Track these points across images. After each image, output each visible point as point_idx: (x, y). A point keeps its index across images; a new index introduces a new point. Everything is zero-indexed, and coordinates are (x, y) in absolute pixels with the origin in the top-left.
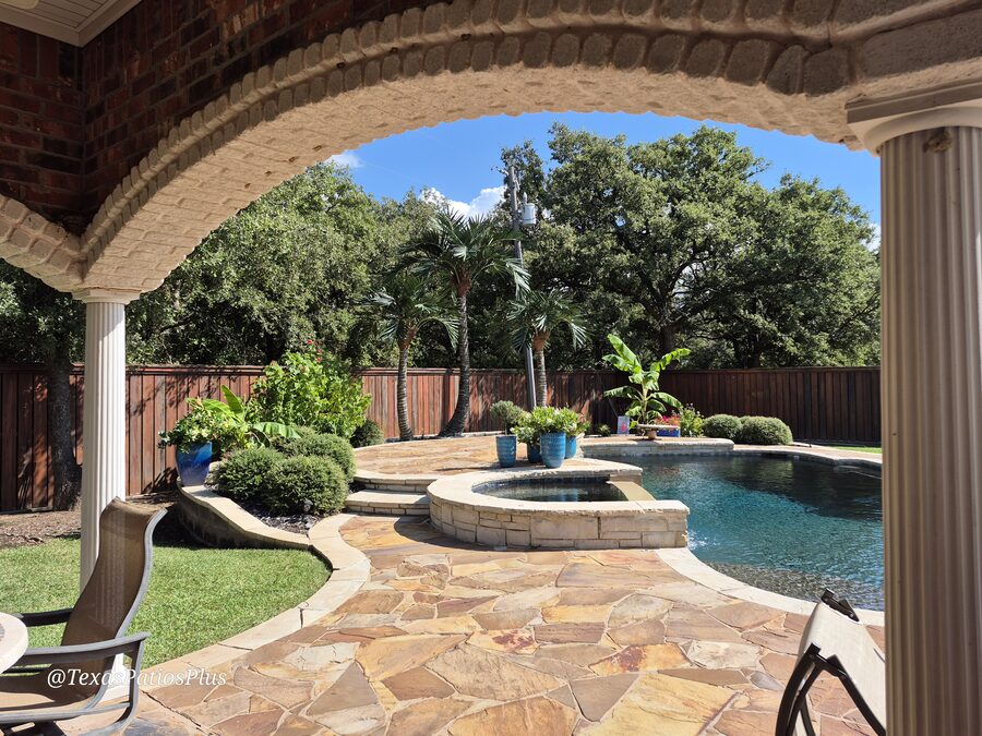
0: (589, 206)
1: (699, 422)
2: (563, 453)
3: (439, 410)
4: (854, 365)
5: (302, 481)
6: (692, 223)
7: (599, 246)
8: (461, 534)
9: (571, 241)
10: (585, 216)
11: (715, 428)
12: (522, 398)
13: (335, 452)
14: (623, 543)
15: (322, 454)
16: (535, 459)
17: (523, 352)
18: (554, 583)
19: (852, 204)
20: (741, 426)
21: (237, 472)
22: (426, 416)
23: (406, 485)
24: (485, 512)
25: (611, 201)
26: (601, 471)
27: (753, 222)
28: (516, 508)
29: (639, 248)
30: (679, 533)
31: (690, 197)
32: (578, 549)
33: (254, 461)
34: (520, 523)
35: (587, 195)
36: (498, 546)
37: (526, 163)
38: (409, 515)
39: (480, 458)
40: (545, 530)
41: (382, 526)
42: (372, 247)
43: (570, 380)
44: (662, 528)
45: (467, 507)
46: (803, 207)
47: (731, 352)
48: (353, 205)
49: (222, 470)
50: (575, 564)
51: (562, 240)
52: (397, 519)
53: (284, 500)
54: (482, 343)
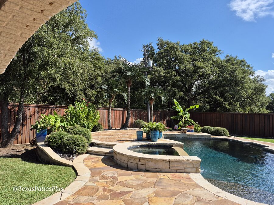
0: (168, 62)
1: (200, 128)
2: (158, 137)
3: (121, 121)
4: (245, 112)
5: (73, 143)
6: (199, 68)
7: (171, 74)
8: (123, 164)
9: (162, 73)
10: (167, 65)
11: (205, 130)
12: (146, 118)
13: (85, 134)
14: (178, 171)
15: (81, 134)
16: (148, 138)
17: (147, 105)
18: (153, 186)
19: (247, 64)
20: (213, 130)
21: (53, 139)
22: (117, 122)
23: (107, 145)
24: (131, 157)
25: (175, 61)
26: (170, 144)
27: (217, 69)
28: (141, 157)
29: (183, 75)
30: (197, 168)
31: (198, 60)
32: (162, 172)
33: (59, 136)
34: (142, 162)
35: (168, 59)
36: (135, 169)
37: (150, 49)
38: (107, 156)
39: (131, 137)
40: (151, 165)
41: (98, 159)
42: (103, 72)
43: (161, 114)
44: (191, 166)
45: (125, 155)
46: (233, 64)
47: (208, 107)
48: (98, 59)
49: (49, 138)
50: (161, 179)
51: (160, 72)
52: (102, 157)
53: (67, 149)
54: (135, 102)
